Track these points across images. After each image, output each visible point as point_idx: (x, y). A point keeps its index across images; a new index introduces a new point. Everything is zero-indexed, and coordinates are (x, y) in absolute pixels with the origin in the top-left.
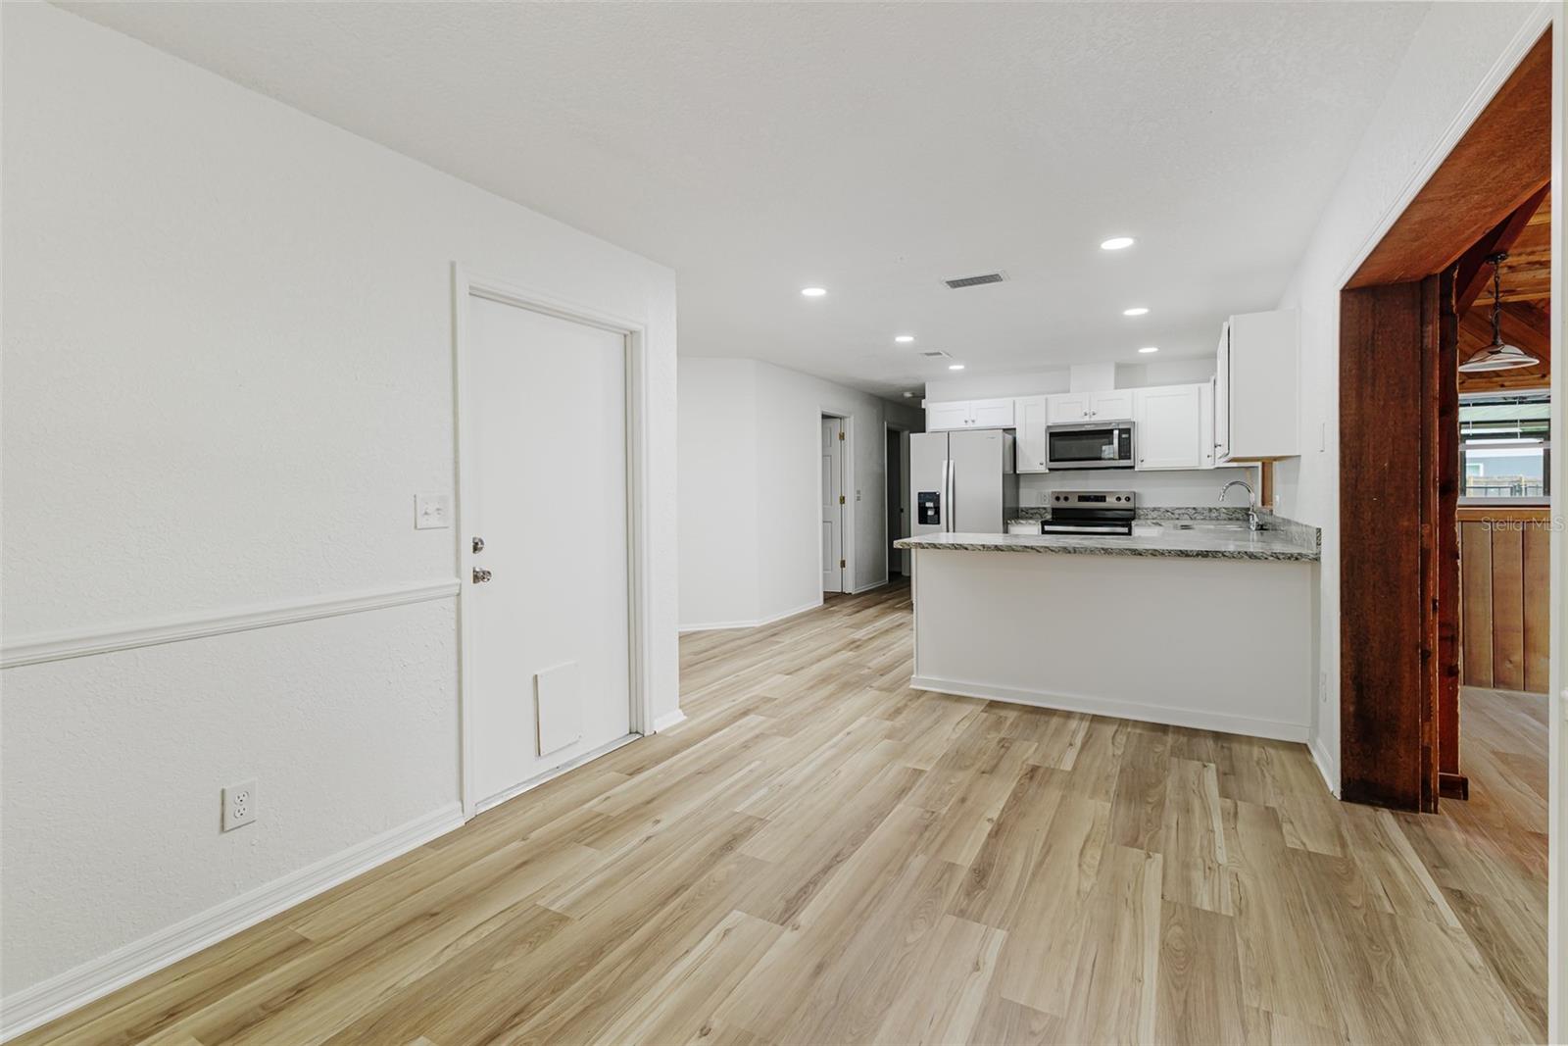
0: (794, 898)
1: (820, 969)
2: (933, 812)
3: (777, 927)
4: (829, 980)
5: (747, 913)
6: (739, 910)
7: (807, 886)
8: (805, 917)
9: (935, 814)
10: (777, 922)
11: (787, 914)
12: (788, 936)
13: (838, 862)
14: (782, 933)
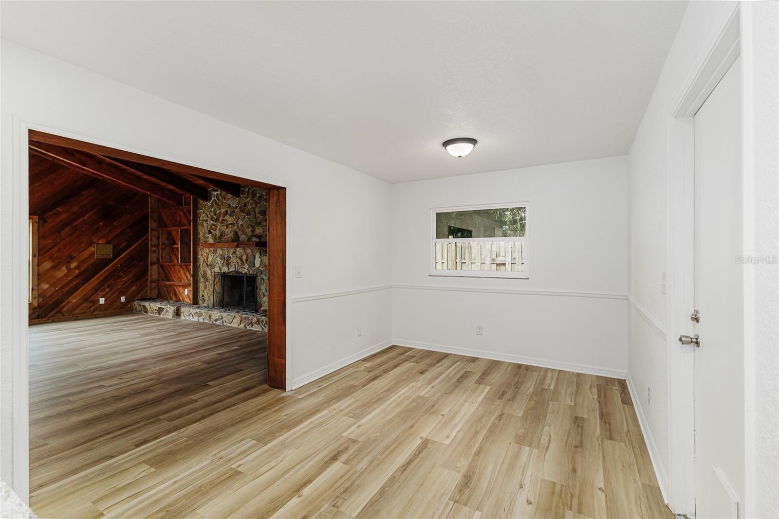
0: (424, 449)
1: (412, 427)
2: (334, 506)
3: (429, 438)
4: (409, 424)
5: (442, 444)
6: (446, 445)
7: (419, 454)
8: (418, 442)
9: (333, 504)
10: (429, 440)
11: (425, 443)
12: (424, 435)
13: (404, 466)
14: (427, 436)
